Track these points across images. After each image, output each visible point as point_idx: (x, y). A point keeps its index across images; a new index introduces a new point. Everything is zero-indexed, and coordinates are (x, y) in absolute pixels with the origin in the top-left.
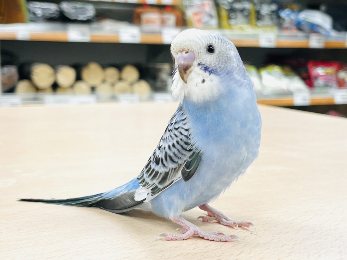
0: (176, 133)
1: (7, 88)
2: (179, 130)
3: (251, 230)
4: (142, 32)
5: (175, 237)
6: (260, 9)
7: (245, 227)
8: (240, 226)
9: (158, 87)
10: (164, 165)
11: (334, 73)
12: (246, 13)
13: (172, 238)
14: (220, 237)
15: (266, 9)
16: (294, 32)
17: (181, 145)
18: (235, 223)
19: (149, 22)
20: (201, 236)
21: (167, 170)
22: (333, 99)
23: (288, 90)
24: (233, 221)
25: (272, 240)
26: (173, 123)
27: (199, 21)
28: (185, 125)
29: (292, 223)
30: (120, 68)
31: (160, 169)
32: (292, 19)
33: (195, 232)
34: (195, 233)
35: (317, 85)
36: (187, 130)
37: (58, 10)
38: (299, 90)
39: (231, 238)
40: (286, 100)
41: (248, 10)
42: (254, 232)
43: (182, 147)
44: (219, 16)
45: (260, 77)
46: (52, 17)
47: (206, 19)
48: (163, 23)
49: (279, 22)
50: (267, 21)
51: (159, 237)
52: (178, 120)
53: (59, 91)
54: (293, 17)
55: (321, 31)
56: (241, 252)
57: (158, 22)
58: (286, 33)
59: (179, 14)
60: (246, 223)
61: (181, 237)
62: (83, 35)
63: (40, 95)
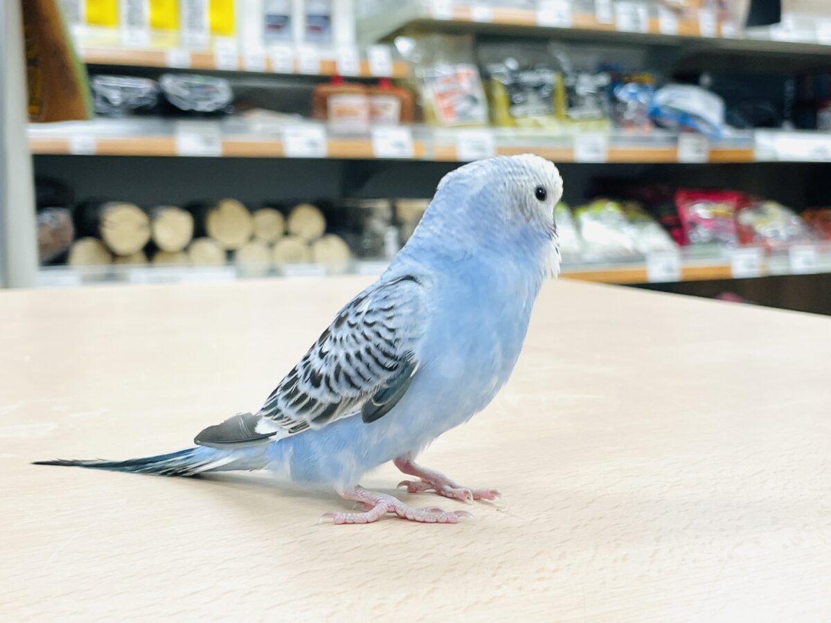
0: (368, 332)
1: (49, 255)
2: (375, 327)
3: (497, 505)
4: (330, 134)
5: (352, 518)
6: (576, 83)
7: (486, 500)
8: (478, 497)
9: (366, 248)
10: (331, 390)
11: (731, 214)
12: (545, 93)
13: (346, 519)
14: (437, 516)
15: (586, 85)
16: (648, 131)
17: (376, 356)
18: (466, 493)
19: (342, 113)
20: (401, 513)
21: (336, 400)
22: (728, 268)
23: (636, 250)
24: (464, 489)
25: (535, 520)
26: (361, 312)
27: (449, 110)
28: (389, 321)
29: (579, 491)
30: (285, 209)
31: (322, 396)
32: (640, 103)
33: (389, 507)
34: (390, 510)
35: (695, 239)
36: (392, 330)
37: (155, 90)
38: (659, 251)
39: (457, 516)
40: (632, 271)
41: (551, 86)
42: (503, 508)
43: (376, 360)
44: (490, 99)
45: (578, 226)
46: (141, 107)
47: (463, 105)
48: (374, 114)
49: (614, 110)
50: (589, 109)
51: (321, 520)
52: (375, 307)
53: (159, 258)
54: (643, 98)
55: (702, 127)
56: (473, 542)
57: (363, 113)
58: (629, 133)
59: (406, 95)
60: (487, 491)
61: (363, 517)
62: (208, 142)
63: (120, 268)
